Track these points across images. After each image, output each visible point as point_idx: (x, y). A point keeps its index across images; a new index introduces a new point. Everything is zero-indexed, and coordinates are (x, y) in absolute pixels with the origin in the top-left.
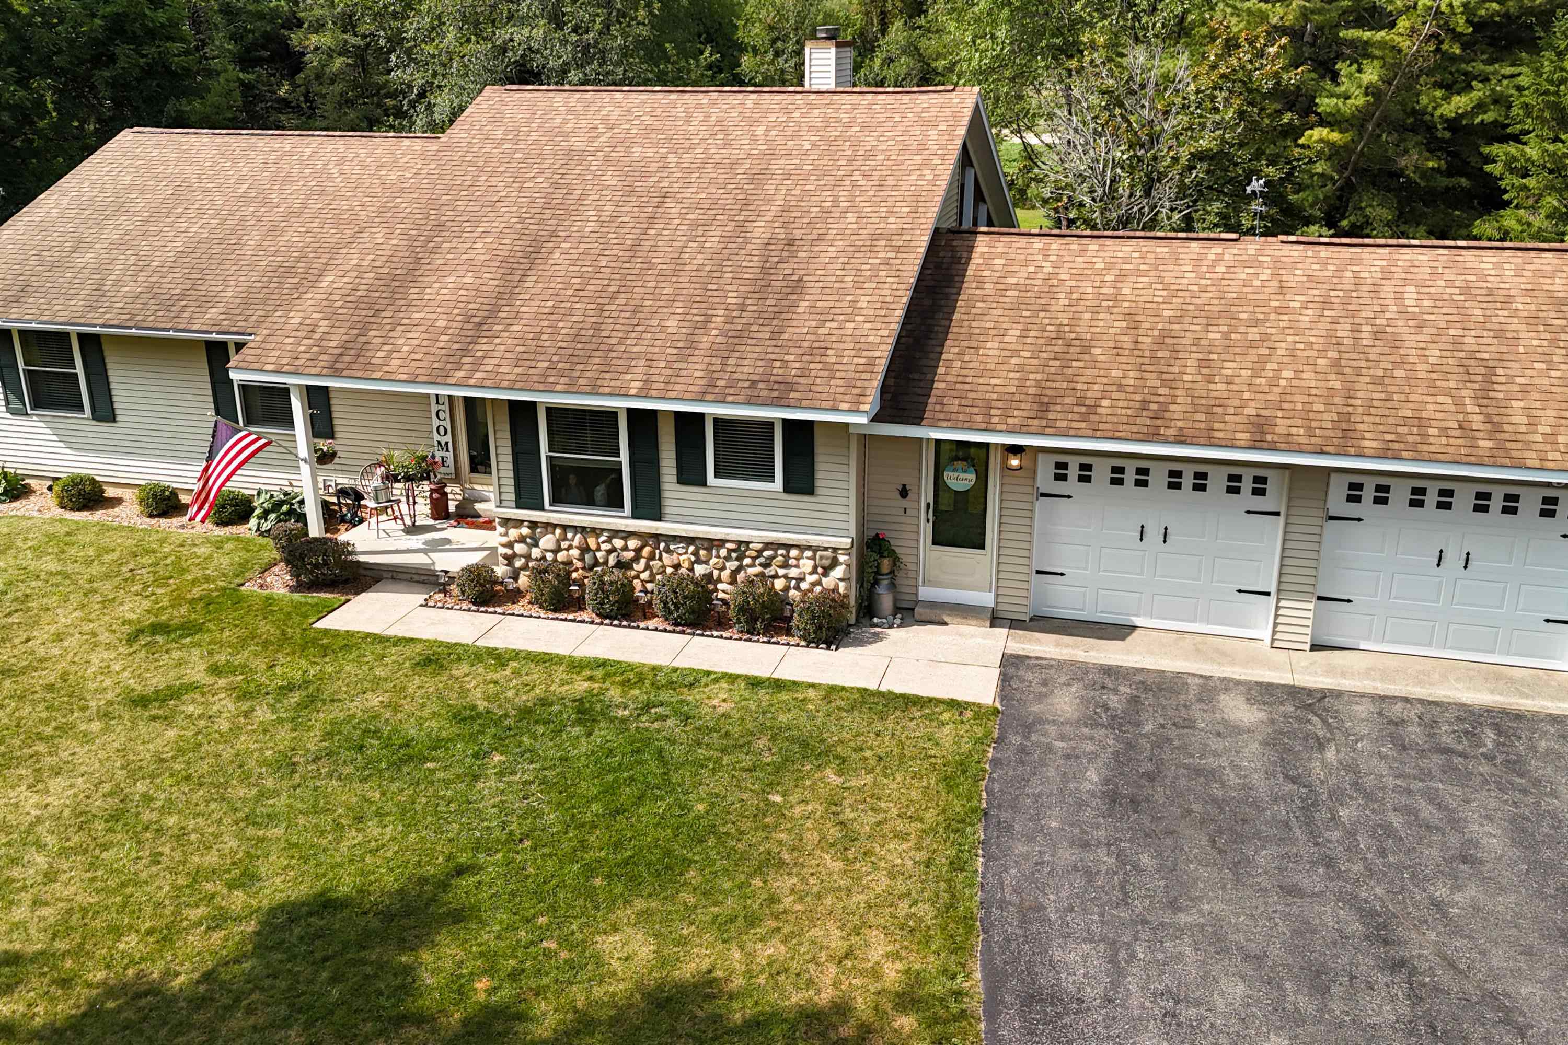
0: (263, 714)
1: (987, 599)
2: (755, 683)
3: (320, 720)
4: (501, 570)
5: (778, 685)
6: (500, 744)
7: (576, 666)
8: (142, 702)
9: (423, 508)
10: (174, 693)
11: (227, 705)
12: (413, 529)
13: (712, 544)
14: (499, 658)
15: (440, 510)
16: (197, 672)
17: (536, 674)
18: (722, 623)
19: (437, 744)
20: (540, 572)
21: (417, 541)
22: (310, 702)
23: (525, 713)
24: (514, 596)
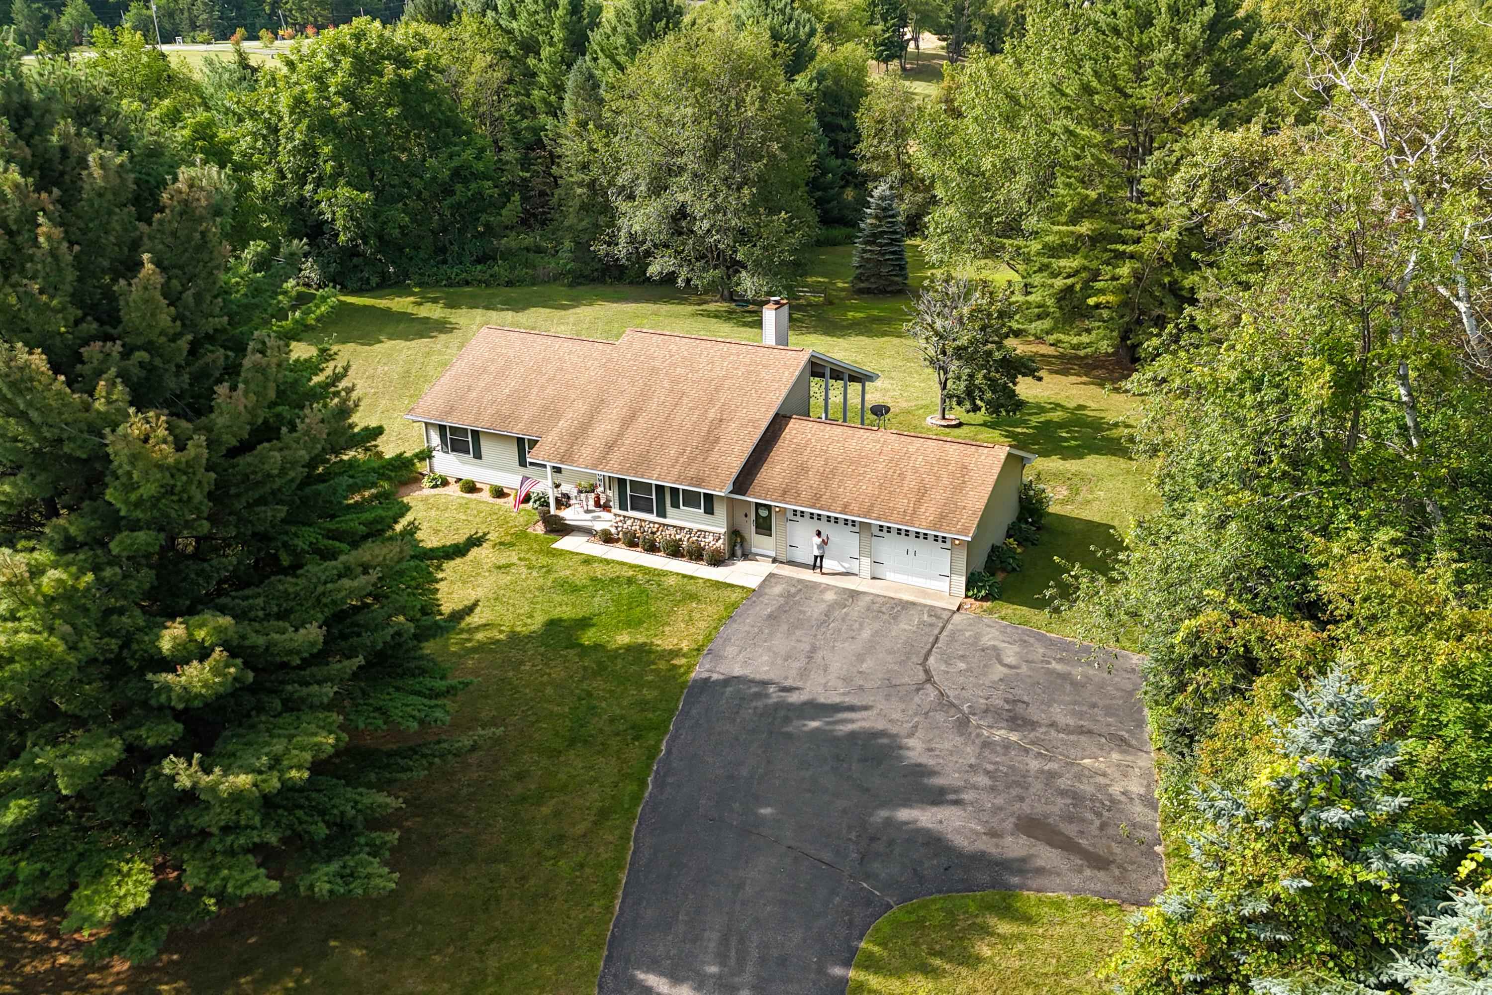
0: (535, 574)
1: (773, 554)
2: (684, 576)
3: (551, 577)
4: (613, 531)
5: (692, 578)
6: (602, 589)
7: (631, 566)
8: (499, 568)
9: (591, 502)
10: (508, 566)
11: (525, 570)
12: (588, 511)
13: (682, 529)
14: (608, 562)
15: (597, 504)
16: (514, 559)
17: (618, 567)
18: (683, 556)
19: (584, 587)
20: (625, 534)
21: (589, 516)
22: (548, 572)
23: (612, 580)
24: (618, 540)
